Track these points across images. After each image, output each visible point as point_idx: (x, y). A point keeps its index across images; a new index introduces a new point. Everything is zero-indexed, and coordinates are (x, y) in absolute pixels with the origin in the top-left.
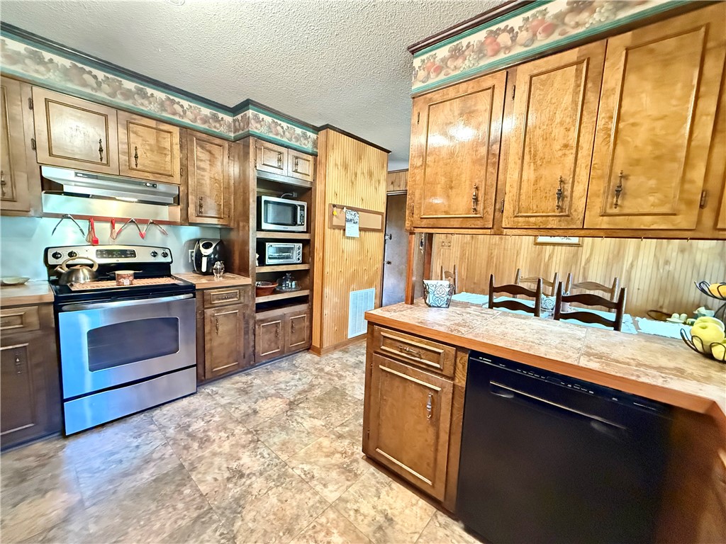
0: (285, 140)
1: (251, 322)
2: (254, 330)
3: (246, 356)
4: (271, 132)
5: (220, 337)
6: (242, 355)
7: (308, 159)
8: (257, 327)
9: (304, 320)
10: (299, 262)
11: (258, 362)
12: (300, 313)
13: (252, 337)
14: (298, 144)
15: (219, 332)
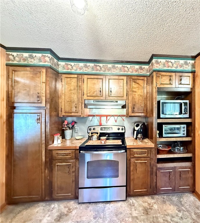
0: (173, 69)
1: (155, 169)
2: (156, 174)
3: (152, 187)
4: (165, 66)
5: (137, 174)
6: (149, 186)
7: (189, 75)
8: (158, 172)
9: (189, 173)
10: (184, 136)
11: (159, 192)
12: (186, 168)
13: (155, 177)
14: (182, 69)
15: (137, 171)
